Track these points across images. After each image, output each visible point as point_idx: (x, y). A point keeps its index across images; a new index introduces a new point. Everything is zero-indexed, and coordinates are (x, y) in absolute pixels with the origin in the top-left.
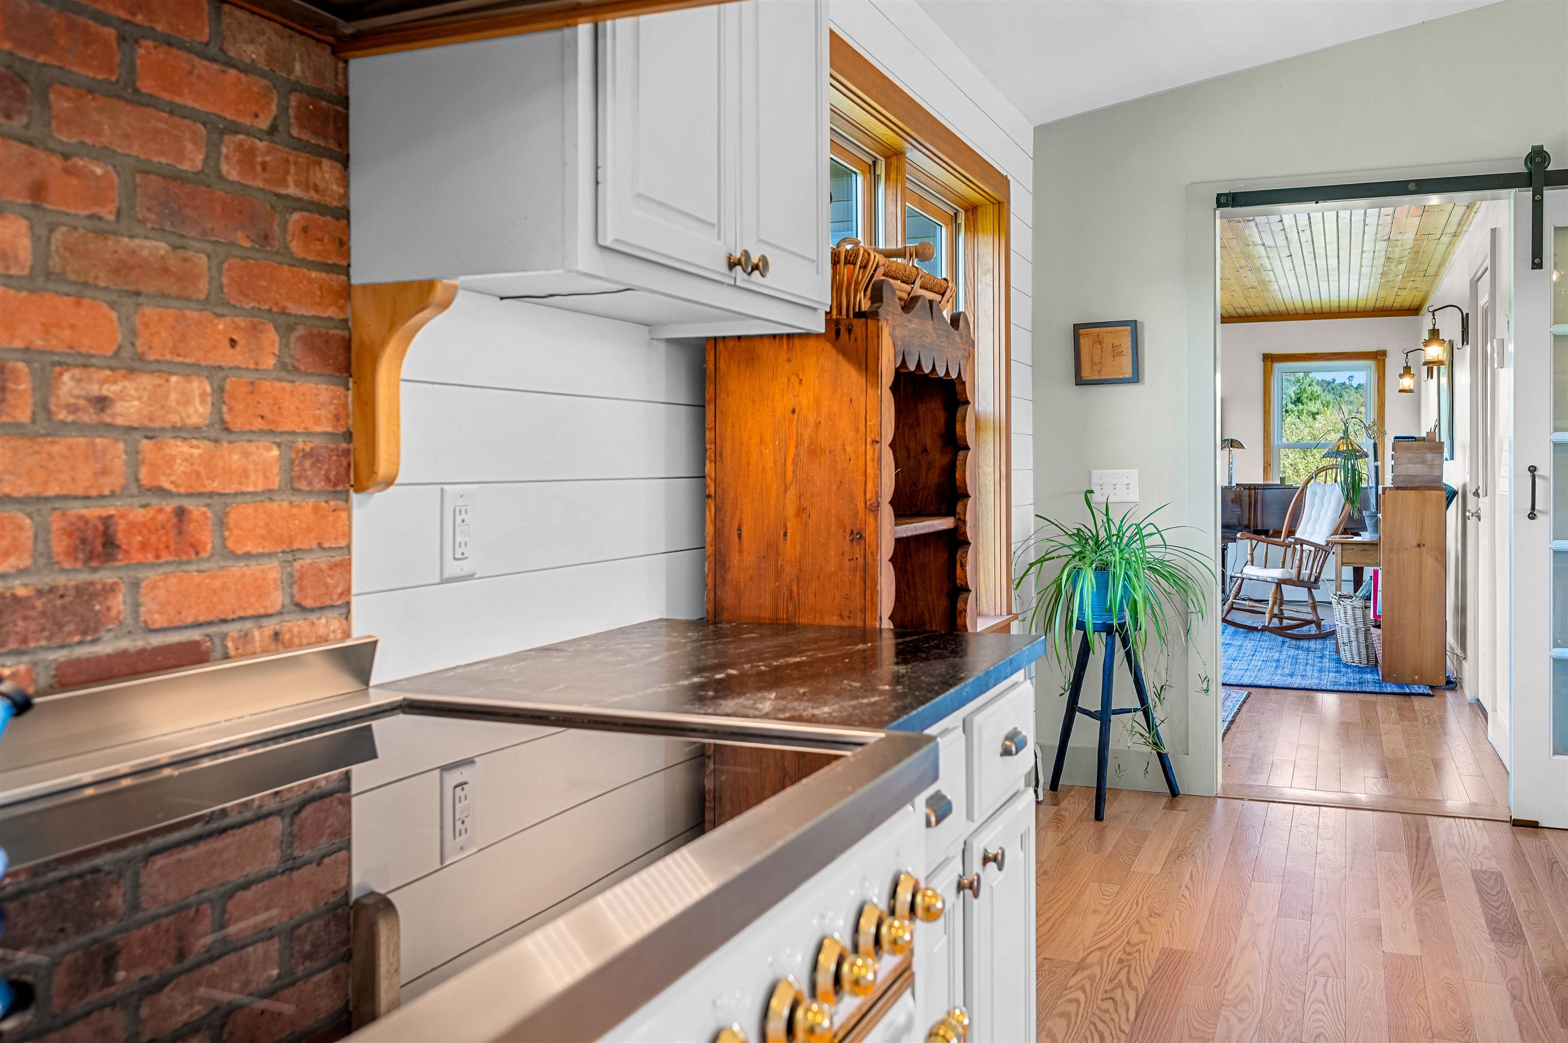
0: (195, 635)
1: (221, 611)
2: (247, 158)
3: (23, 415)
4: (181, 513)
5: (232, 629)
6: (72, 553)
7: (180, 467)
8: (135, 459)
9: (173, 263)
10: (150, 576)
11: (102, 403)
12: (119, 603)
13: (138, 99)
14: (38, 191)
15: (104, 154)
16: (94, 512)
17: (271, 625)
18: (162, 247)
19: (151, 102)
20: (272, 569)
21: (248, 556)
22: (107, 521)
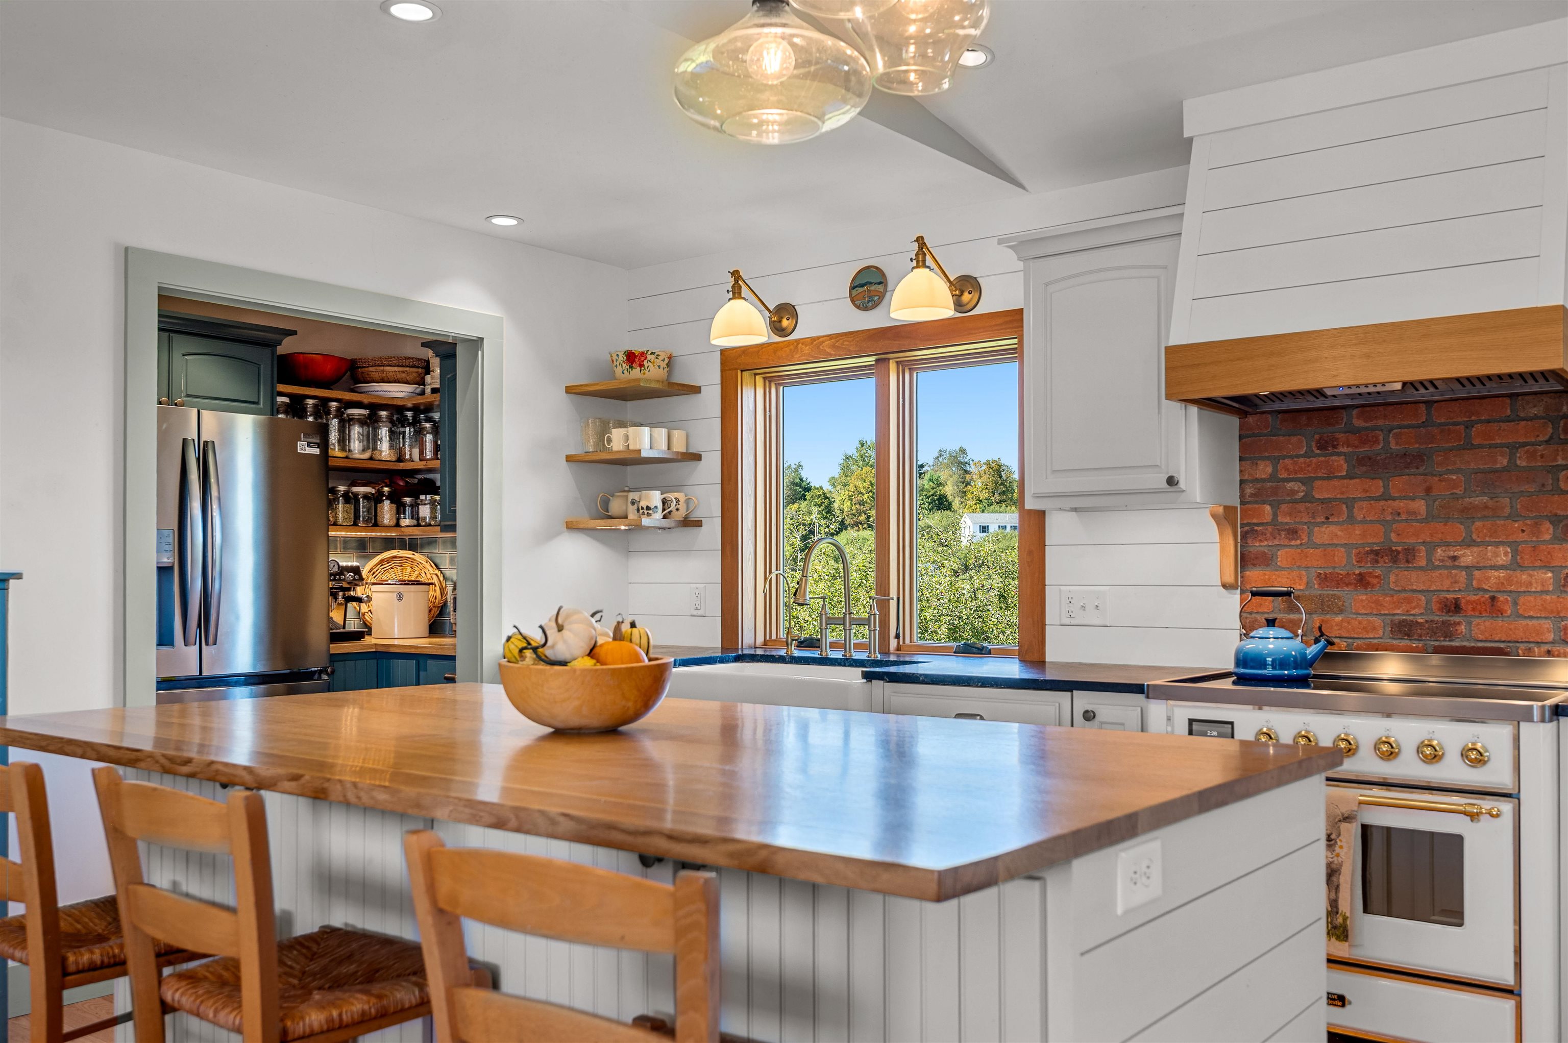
0: (1502, 645)
1: (1513, 637)
2: (1532, 456)
3: (1423, 563)
4: (1493, 598)
5: (1522, 646)
6: (1441, 610)
7: (1493, 580)
8: (1470, 577)
9: (1491, 504)
10: (1476, 621)
11: (1454, 558)
12: (1462, 628)
13: (1473, 447)
14: (1428, 490)
15: (1457, 471)
16: (1450, 596)
17: (1545, 648)
18: (1485, 499)
19: (1481, 446)
20: (1547, 624)
21: (1531, 617)
22: (1457, 600)
